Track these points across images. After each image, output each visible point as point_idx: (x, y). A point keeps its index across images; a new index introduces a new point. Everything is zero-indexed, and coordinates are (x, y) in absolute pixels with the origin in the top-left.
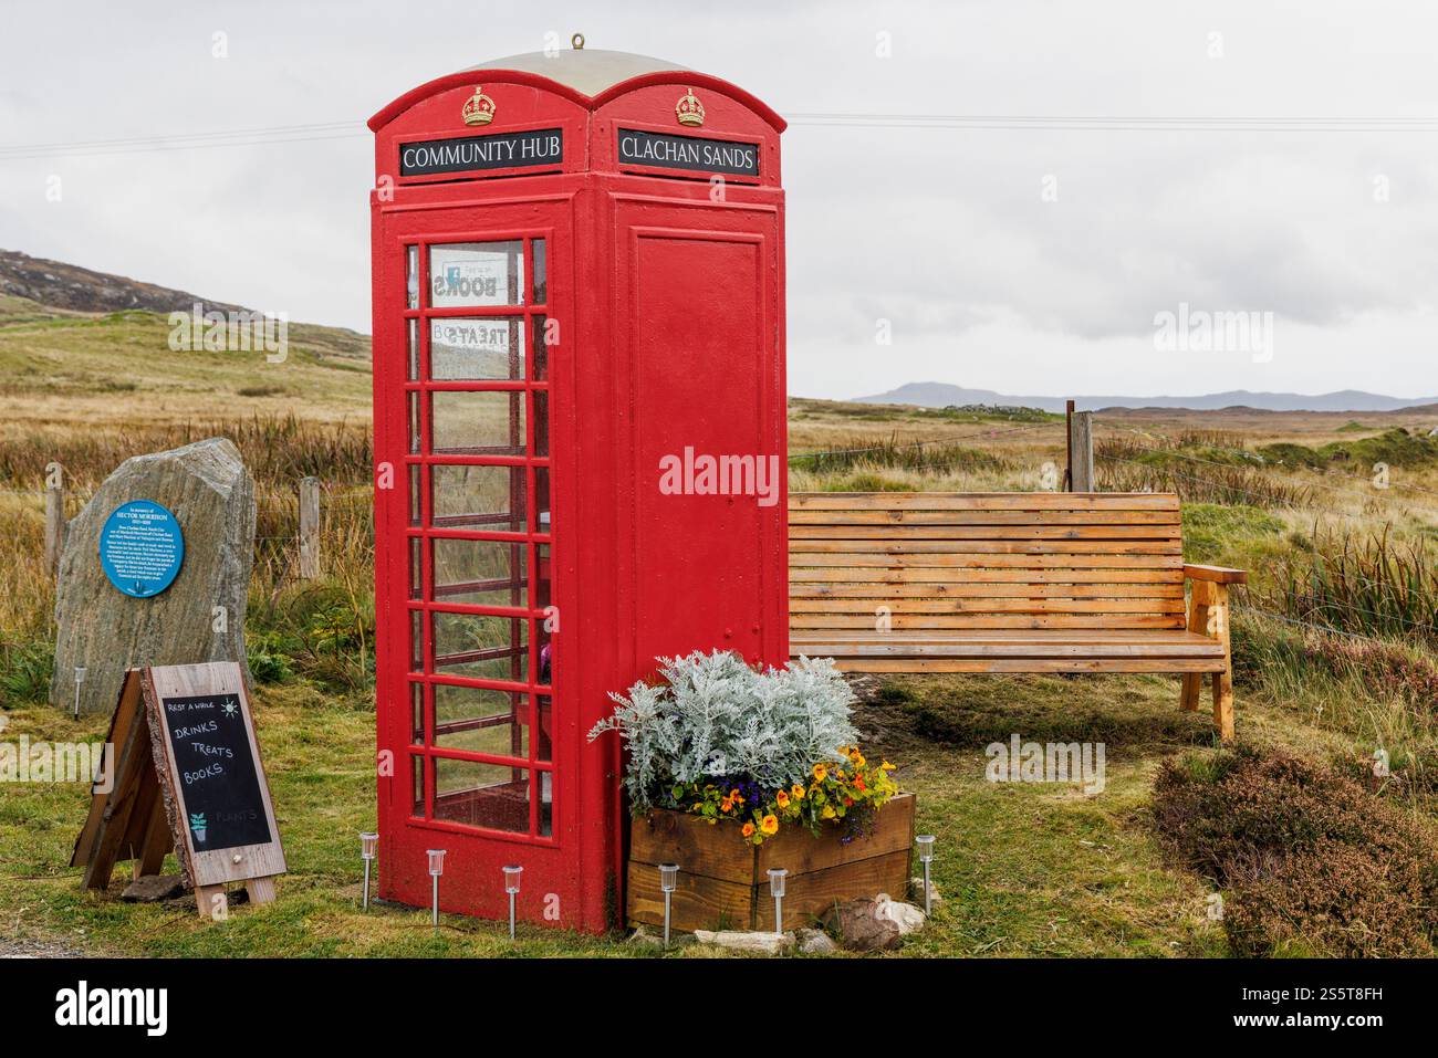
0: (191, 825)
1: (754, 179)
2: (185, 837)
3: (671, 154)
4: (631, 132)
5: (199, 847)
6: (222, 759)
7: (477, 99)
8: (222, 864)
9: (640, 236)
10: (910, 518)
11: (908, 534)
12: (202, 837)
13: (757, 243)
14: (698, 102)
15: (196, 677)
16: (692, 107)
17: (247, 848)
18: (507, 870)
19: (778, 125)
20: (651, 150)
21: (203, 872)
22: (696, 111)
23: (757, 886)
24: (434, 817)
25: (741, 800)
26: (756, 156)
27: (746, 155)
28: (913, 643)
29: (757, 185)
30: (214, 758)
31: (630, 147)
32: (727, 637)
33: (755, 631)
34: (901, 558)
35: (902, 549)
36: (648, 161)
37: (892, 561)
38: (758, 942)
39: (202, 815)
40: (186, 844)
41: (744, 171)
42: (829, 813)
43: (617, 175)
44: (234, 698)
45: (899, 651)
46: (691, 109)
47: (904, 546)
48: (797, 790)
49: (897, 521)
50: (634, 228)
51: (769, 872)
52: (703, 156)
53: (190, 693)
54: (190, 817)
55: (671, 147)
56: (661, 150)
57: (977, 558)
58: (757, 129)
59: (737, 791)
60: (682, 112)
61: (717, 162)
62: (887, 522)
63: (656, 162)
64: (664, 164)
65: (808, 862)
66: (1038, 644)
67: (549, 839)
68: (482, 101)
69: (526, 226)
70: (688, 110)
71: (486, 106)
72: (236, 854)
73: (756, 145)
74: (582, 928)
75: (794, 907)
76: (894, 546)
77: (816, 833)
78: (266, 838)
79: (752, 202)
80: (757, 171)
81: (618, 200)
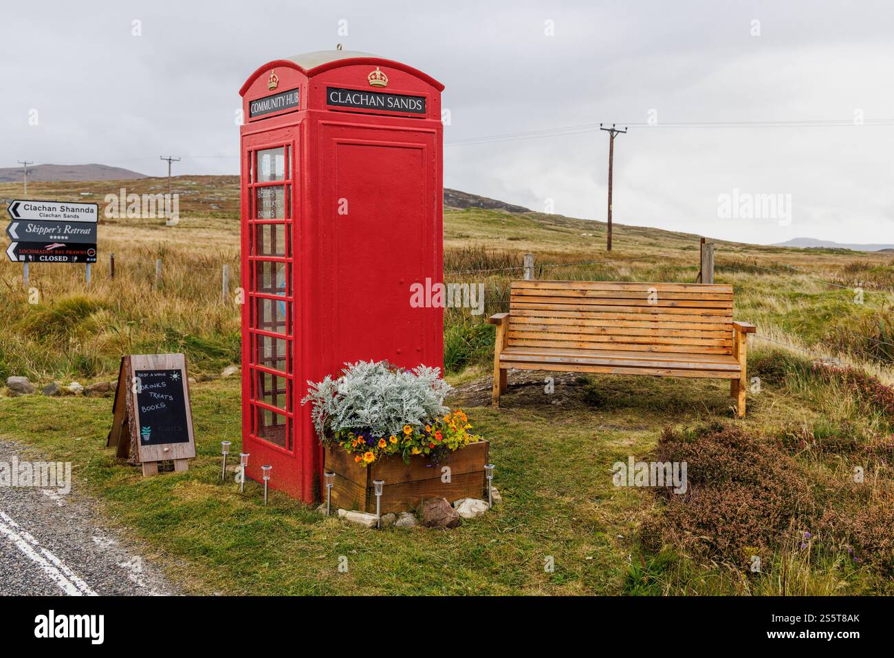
0: (141, 432)
1: (422, 116)
2: (137, 438)
3: (364, 102)
4: (337, 89)
5: (144, 443)
6: (167, 401)
7: (272, 76)
8: (157, 452)
9: (338, 143)
10: (589, 294)
11: (588, 302)
12: (147, 438)
13: (421, 149)
14: (382, 73)
15: (157, 361)
16: (378, 77)
17: (174, 445)
18: (263, 468)
19: (440, 87)
20: (350, 99)
21: (145, 456)
22: (382, 79)
23: (370, 489)
24: (258, 436)
25: (364, 442)
26: (423, 104)
27: (417, 103)
28: (574, 357)
29: (425, 118)
30: (162, 400)
31: (336, 97)
32: (398, 353)
33: (418, 351)
34: (584, 314)
35: (584, 309)
36: (348, 104)
37: (578, 315)
38: (363, 519)
39: (149, 427)
40: (137, 441)
41: (415, 111)
42: (416, 451)
43: (327, 111)
44: (179, 372)
45: (566, 360)
46: (378, 78)
47: (586, 308)
48: (393, 438)
49: (583, 296)
50: (334, 139)
51: (374, 482)
52: (386, 103)
53: (152, 368)
54: (141, 428)
55: (364, 97)
56: (358, 99)
57: (623, 315)
58: (426, 90)
59: (362, 437)
60: (372, 79)
61: (397, 106)
62: (578, 296)
63: (353, 105)
64: (359, 106)
65: (408, 476)
66: (639, 360)
67: (292, 453)
68: (274, 77)
69: (285, 139)
70: (376, 78)
71: (275, 79)
72: (166, 447)
73: (425, 98)
74: (303, 500)
75: (399, 500)
76: (581, 307)
77: (408, 462)
78: (187, 440)
79: (419, 127)
80: (424, 111)
81: (323, 124)
